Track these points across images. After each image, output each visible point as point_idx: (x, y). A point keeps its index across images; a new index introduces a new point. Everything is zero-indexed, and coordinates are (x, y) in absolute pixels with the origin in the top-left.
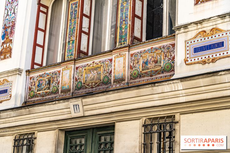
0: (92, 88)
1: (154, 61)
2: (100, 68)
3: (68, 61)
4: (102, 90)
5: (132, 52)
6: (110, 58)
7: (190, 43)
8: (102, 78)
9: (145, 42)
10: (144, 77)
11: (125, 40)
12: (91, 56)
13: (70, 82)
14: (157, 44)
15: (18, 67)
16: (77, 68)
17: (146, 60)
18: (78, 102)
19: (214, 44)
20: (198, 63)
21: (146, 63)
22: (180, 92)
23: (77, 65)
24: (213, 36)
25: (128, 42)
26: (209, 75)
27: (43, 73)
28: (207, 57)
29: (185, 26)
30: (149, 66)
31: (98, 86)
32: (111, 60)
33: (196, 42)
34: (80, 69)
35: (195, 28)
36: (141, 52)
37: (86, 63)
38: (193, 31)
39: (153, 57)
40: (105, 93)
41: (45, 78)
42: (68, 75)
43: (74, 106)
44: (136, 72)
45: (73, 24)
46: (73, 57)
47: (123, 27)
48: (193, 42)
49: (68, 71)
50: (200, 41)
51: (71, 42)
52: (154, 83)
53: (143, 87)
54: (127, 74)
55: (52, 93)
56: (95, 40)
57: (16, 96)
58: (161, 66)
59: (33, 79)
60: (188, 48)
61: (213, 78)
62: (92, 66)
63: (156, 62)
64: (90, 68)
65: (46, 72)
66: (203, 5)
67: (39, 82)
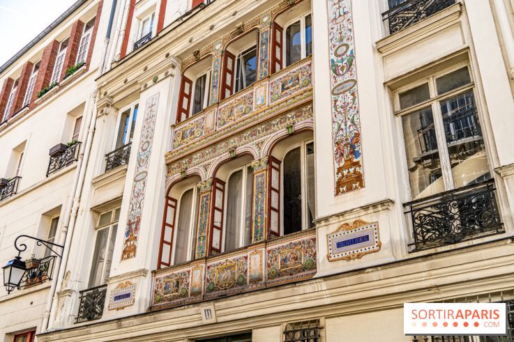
0: (226, 289)
1: (294, 258)
2: (234, 266)
3: (198, 259)
4: (236, 292)
5: (269, 248)
6: (245, 255)
7: (332, 237)
8: (236, 278)
9: (283, 237)
10: (283, 276)
11: (261, 235)
12: (224, 254)
13: (201, 283)
14: (296, 239)
15: (142, 268)
16: (209, 267)
17: (284, 257)
18: (210, 306)
19: (358, 238)
20: (342, 259)
21: (284, 260)
22: (324, 292)
23: (209, 264)
24: (357, 229)
25: (264, 237)
26: (355, 273)
27: (171, 273)
28: (351, 252)
29: (326, 219)
30: (288, 263)
31: (233, 287)
32: (246, 258)
33: (339, 235)
34: (212, 268)
35: (337, 221)
36: (279, 248)
37: (219, 262)
38: (334, 225)
39: (292, 253)
40: (240, 296)
41: (173, 279)
42: (198, 275)
43: (205, 311)
44: (274, 270)
45: (204, 218)
46: (204, 255)
47: (259, 220)
48: (335, 237)
49: (199, 271)
50: (342, 235)
51: (202, 238)
52: (295, 283)
53: (282, 287)
54: (264, 273)
55: (181, 296)
56: (228, 235)
57: (140, 300)
58: (301, 263)
59: (160, 281)
60: (330, 243)
61: (359, 276)
62: (225, 264)
63: (296, 259)
64: (223, 266)
65: (175, 272)
66: (343, 195)
67: (166, 283)
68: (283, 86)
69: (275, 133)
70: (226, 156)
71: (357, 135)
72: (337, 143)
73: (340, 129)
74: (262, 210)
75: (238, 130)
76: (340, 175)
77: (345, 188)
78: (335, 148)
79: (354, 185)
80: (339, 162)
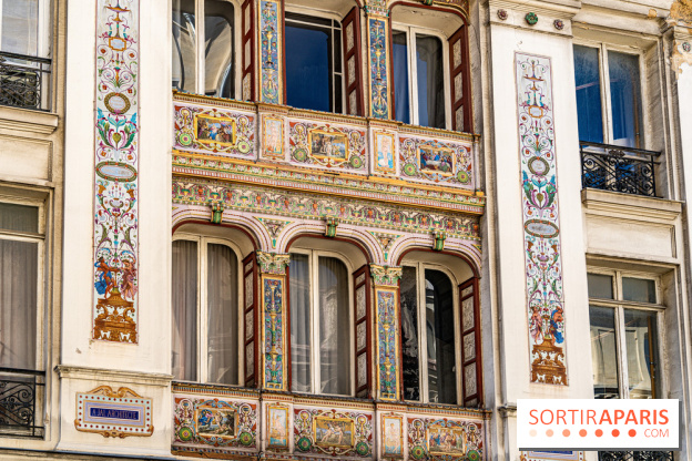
0: (335, 455)
1: (450, 441)
2: (348, 424)
5: (410, 415)
6: (368, 412)
8: (354, 443)
16: (296, 411)
17: (436, 435)
21: (436, 440)
23: (295, 406)
25: (398, 395)
27: (213, 398)
30: (442, 446)
31: (348, 455)
32: (369, 417)
34: (305, 415)
36: (426, 421)
37: (317, 408)
39: (448, 434)
41: (219, 411)
42: (283, 419)
44: (420, 450)
47: (388, 367)
51: (274, 356)
54: (405, 450)
55: (240, 444)
58: (461, 451)
59: (185, 404)
62: (331, 416)
63: (453, 443)
64: (325, 418)
65: (220, 399)
66: (541, 385)
67: (203, 413)
68: (424, 157)
69: (411, 235)
70: (317, 227)
71: (560, 311)
72: (532, 308)
73: (536, 290)
74: (392, 352)
75: (345, 192)
76: (537, 356)
77: (543, 377)
78: (530, 315)
79: (555, 378)
80: (535, 337)
